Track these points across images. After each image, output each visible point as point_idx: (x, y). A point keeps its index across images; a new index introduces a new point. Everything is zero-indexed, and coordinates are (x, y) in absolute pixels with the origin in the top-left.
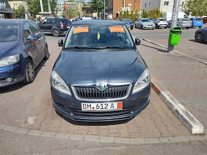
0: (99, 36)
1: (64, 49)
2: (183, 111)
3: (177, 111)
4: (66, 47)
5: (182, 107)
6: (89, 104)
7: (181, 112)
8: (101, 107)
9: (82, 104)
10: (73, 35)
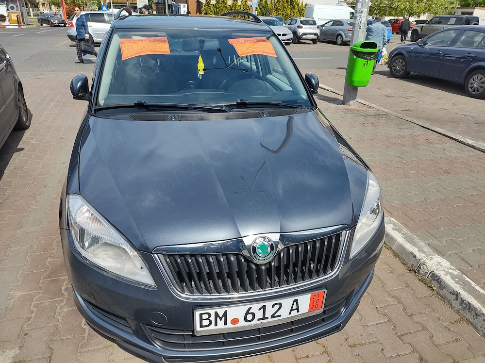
0: (201, 65)
1: (95, 110)
2: (453, 277)
3: (435, 277)
4: (101, 102)
5: (445, 263)
6: (221, 311)
7: (448, 280)
8: (259, 315)
9: (197, 314)
10: (121, 63)
